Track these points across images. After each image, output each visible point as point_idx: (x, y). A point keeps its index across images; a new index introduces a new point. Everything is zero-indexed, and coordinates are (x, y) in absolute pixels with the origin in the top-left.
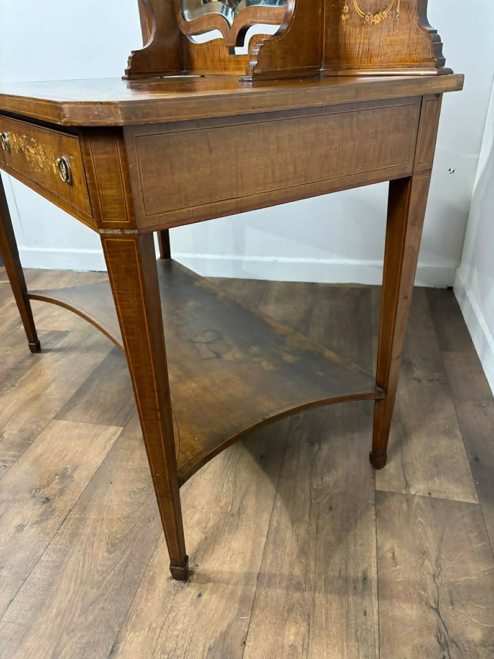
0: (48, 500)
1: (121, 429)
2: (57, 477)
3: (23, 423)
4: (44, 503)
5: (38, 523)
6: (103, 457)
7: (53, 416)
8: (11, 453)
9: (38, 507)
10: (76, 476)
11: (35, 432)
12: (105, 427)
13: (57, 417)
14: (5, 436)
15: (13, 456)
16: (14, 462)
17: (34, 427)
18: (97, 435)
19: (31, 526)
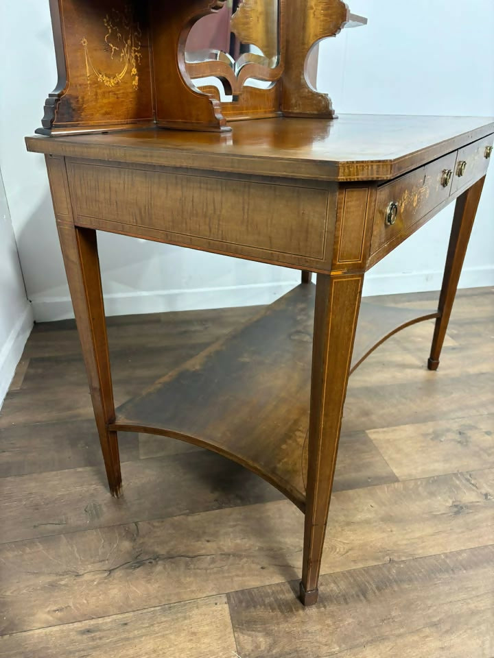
0: (460, 433)
1: (367, 431)
2: (442, 440)
3: (426, 502)
4: (464, 433)
5: (476, 428)
6: (402, 427)
7: (396, 485)
8: (458, 482)
9: (469, 435)
10: (431, 431)
11: (424, 483)
12: (374, 442)
13: (396, 480)
14: (450, 503)
15: (458, 478)
16: (461, 474)
17: (420, 489)
18: (388, 441)
19: (481, 429)
